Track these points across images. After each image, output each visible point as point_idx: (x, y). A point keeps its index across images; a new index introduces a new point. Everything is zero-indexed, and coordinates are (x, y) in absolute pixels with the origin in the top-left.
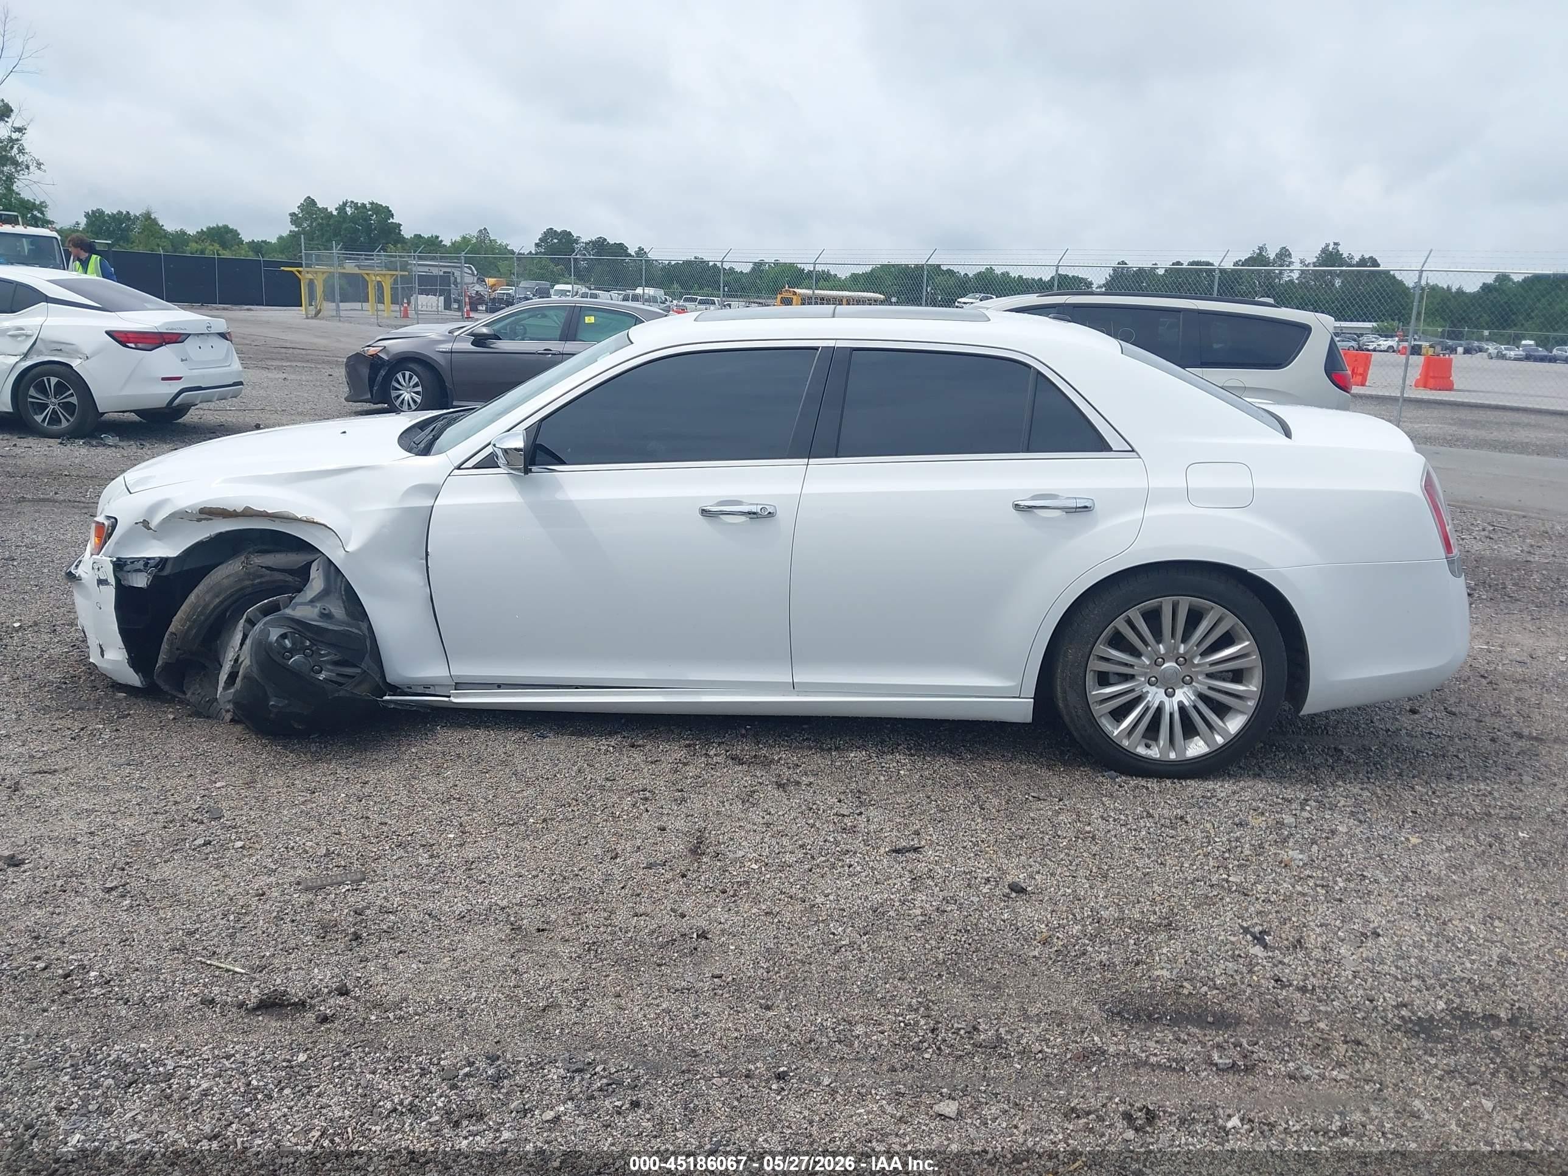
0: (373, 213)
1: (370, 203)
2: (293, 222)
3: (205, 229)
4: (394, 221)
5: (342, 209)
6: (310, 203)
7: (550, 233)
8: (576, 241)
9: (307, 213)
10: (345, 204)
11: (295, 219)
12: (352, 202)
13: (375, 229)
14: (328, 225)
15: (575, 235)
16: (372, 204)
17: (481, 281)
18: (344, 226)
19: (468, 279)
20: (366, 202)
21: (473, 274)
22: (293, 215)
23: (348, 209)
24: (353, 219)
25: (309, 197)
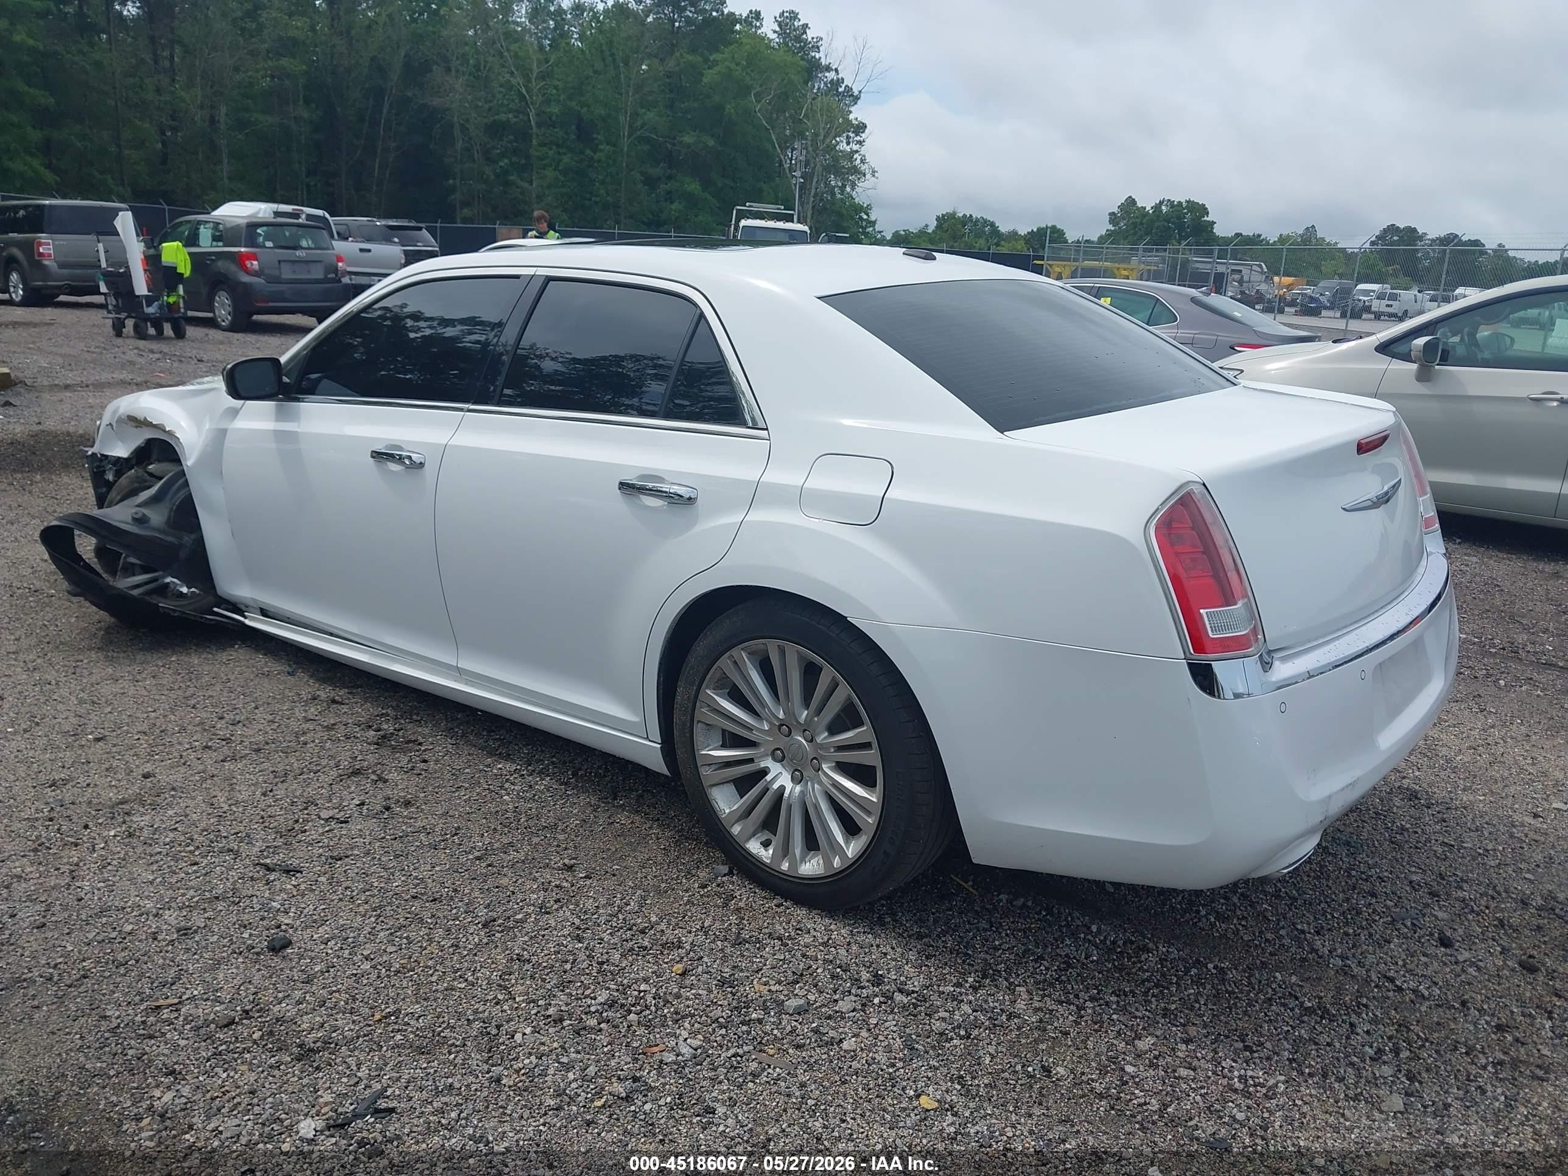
0: (1189, 211)
1: (1186, 201)
2: (1111, 221)
3: (1035, 230)
4: (1208, 219)
5: (1157, 207)
6: (1131, 201)
7: (1392, 229)
8: (1421, 238)
9: (1126, 212)
10: (1161, 203)
11: (1113, 218)
12: (1169, 200)
13: (1188, 228)
14: (1141, 223)
15: (1420, 231)
16: (1188, 202)
17: (1269, 279)
18: (1157, 224)
19: (1256, 277)
20: (1183, 200)
21: (1262, 273)
22: (1112, 214)
23: (1163, 208)
24: (1167, 218)
25: (1130, 197)
